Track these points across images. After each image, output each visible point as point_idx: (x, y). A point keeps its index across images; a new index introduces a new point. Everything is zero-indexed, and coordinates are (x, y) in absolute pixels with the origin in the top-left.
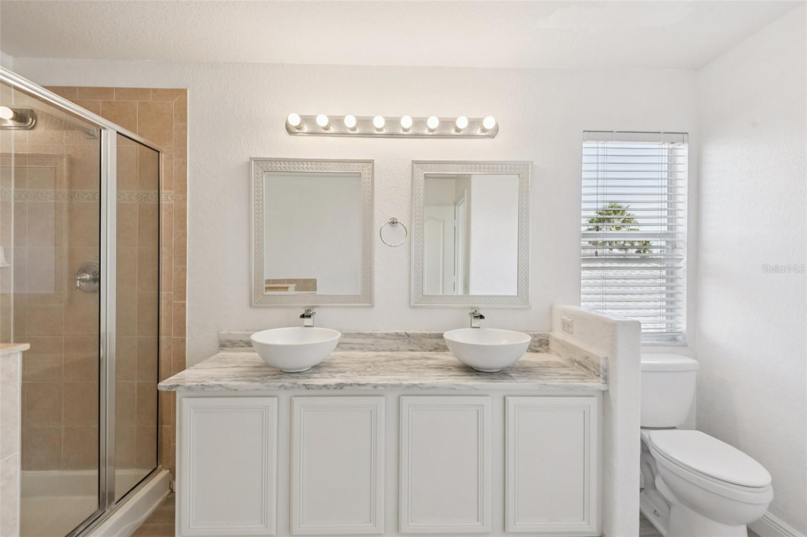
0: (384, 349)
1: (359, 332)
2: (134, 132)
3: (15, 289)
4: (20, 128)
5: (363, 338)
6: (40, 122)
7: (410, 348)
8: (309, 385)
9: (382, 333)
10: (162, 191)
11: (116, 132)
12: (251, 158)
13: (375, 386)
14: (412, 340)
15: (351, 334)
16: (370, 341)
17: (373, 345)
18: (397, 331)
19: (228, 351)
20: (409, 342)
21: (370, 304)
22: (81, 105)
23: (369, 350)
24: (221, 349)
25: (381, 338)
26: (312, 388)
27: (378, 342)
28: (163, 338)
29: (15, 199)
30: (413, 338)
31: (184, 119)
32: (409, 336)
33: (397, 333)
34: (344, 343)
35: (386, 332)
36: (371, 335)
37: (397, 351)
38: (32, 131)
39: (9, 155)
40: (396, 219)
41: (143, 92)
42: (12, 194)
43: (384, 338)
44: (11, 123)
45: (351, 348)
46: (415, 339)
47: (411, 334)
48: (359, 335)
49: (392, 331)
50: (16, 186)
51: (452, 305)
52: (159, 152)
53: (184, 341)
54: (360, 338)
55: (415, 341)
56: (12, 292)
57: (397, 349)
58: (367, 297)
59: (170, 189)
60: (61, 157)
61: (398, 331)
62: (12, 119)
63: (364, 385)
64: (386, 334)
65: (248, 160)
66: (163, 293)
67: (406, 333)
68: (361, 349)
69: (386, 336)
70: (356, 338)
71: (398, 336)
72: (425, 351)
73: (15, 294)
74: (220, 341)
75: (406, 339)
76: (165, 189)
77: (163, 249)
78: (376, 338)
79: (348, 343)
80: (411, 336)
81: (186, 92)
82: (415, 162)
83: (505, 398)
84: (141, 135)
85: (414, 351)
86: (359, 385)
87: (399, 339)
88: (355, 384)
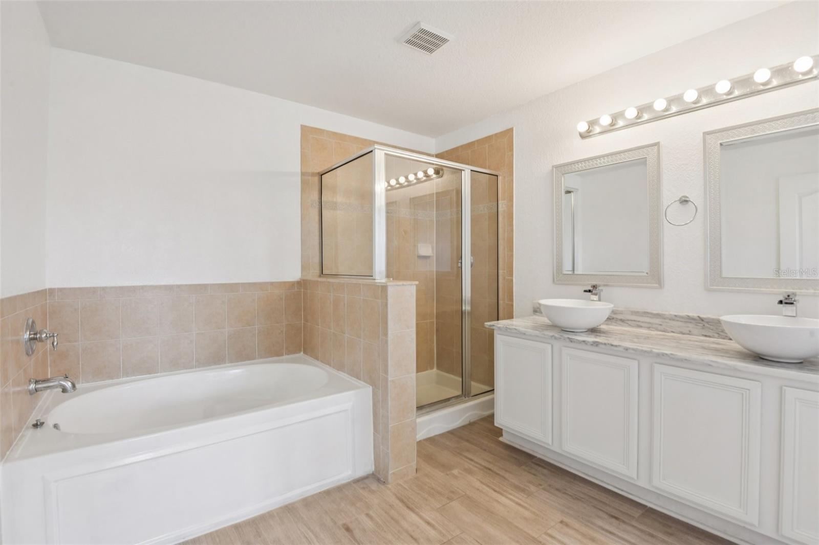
0: (674, 331)
1: (646, 311)
2: (485, 168)
3: (436, 269)
4: (439, 177)
5: (650, 317)
6: (445, 172)
7: (703, 333)
8: (572, 338)
9: (671, 315)
10: (500, 202)
11: (470, 170)
12: (553, 166)
13: (627, 349)
14: (706, 325)
15: (638, 312)
16: (658, 321)
17: (661, 325)
18: (688, 314)
19: (539, 316)
20: (704, 327)
21: (657, 285)
22: (450, 160)
23: (657, 330)
24: (534, 314)
25: (670, 320)
26: (574, 342)
27: (666, 322)
28: (501, 302)
29: (436, 218)
30: (707, 323)
31: (511, 149)
32: (703, 320)
33: (688, 316)
34: (632, 321)
35: (676, 314)
36: (658, 316)
37: (689, 334)
38: (442, 178)
39: (433, 194)
40: (687, 197)
41: (488, 139)
42: (435, 215)
43: (674, 320)
44: (435, 176)
45: (637, 325)
46: (710, 324)
47: (705, 319)
48: (646, 314)
49: (684, 313)
50: (436, 211)
51: (762, 289)
52: (497, 176)
53: (512, 305)
54: (647, 317)
55: (712, 327)
56: (435, 270)
57: (688, 332)
58: (655, 277)
59: (504, 200)
60: (453, 190)
61: (690, 314)
62: (434, 174)
63: (616, 346)
64: (676, 316)
65: (551, 168)
66: (501, 272)
67: (699, 317)
68: (649, 328)
69: (675, 318)
70: (643, 316)
71: (689, 319)
72: (724, 339)
73: (436, 271)
74: (534, 308)
75: (700, 323)
76: (502, 200)
77: (500, 242)
78: (665, 319)
79: (634, 321)
80: (705, 320)
81: (513, 130)
82: (706, 134)
83: (781, 388)
84: (489, 168)
85: (709, 337)
86: (612, 345)
87: (691, 322)
88: (608, 344)
